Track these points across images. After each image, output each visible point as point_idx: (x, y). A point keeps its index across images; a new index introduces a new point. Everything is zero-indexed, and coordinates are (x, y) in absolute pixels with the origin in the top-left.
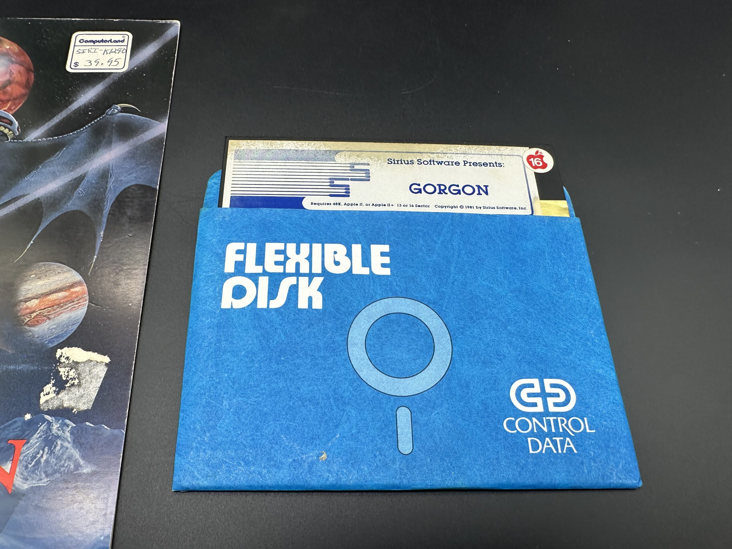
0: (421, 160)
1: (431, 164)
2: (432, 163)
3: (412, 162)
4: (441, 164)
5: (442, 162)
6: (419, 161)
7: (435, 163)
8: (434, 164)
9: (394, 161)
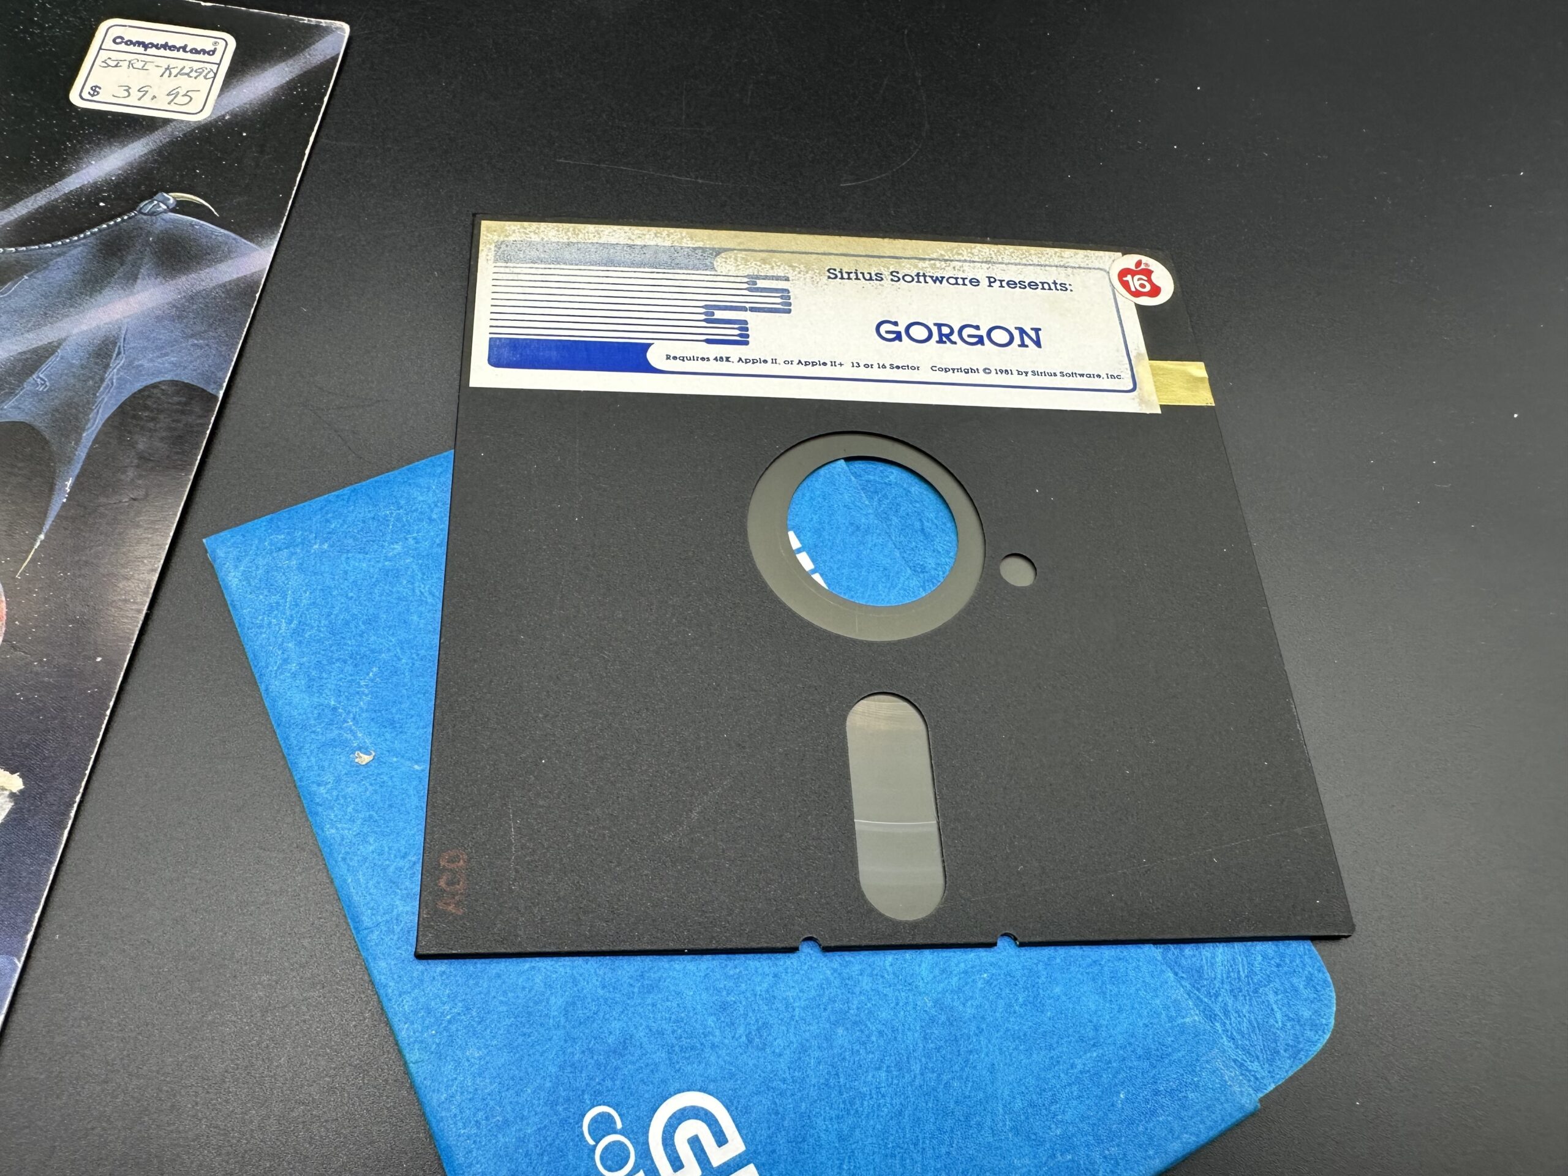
0: (898, 273)
1: (918, 281)
2: (922, 279)
3: (879, 277)
4: (941, 282)
5: (943, 278)
6: (894, 274)
7: (928, 279)
8: (926, 282)
9: (841, 272)
